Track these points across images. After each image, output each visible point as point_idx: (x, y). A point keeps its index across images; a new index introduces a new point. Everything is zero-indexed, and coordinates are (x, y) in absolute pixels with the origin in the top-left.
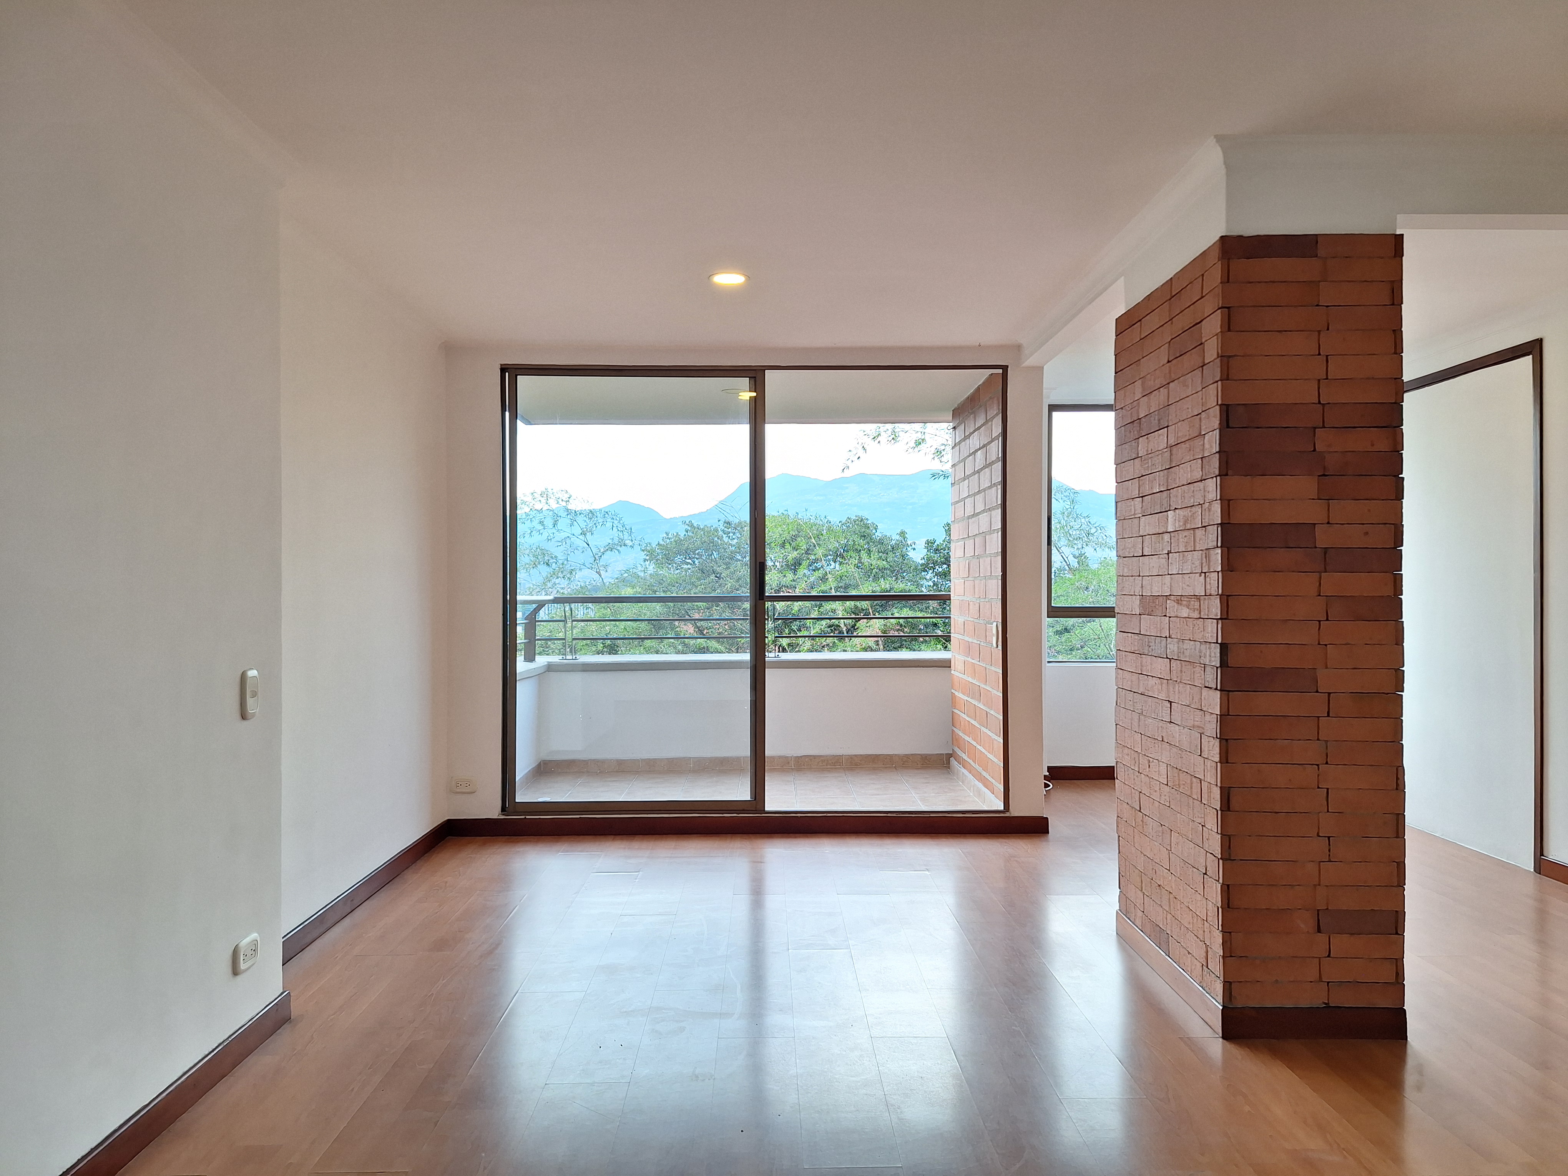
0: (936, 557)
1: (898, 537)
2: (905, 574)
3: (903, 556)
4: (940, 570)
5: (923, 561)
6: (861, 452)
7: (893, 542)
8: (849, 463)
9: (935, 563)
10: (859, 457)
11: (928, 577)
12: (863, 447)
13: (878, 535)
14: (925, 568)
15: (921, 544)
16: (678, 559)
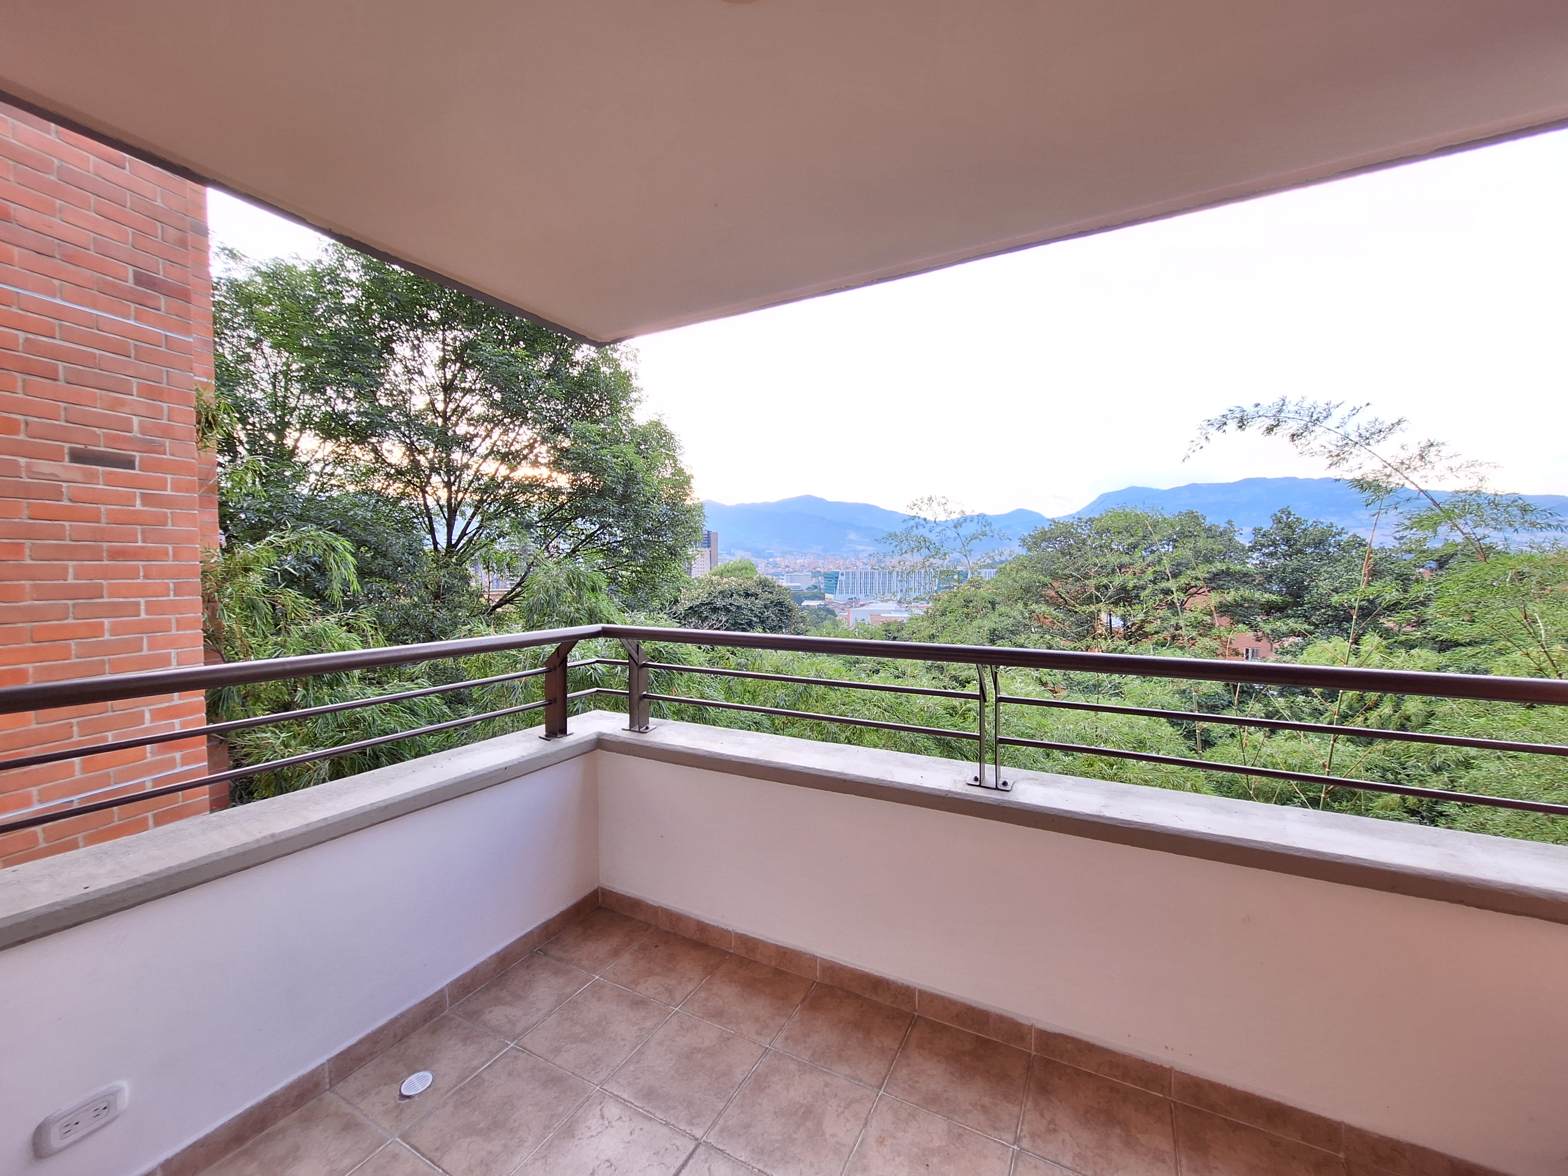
0: (1264, 541)
1: (1226, 525)
2: (1232, 554)
3: (1230, 540)
4: (1267, 551)
5: (1251, 544)
6: (1203, 442)
7: (1222, 529)
8: (1190, 453)
9: (1263, 545)
10: (1202, 447)
11: (1254, 556)
12: (1206, 437)
13: (1207, 524)
14: (1252, 549)
15: (1247, 530)
16: (1044, 545)
